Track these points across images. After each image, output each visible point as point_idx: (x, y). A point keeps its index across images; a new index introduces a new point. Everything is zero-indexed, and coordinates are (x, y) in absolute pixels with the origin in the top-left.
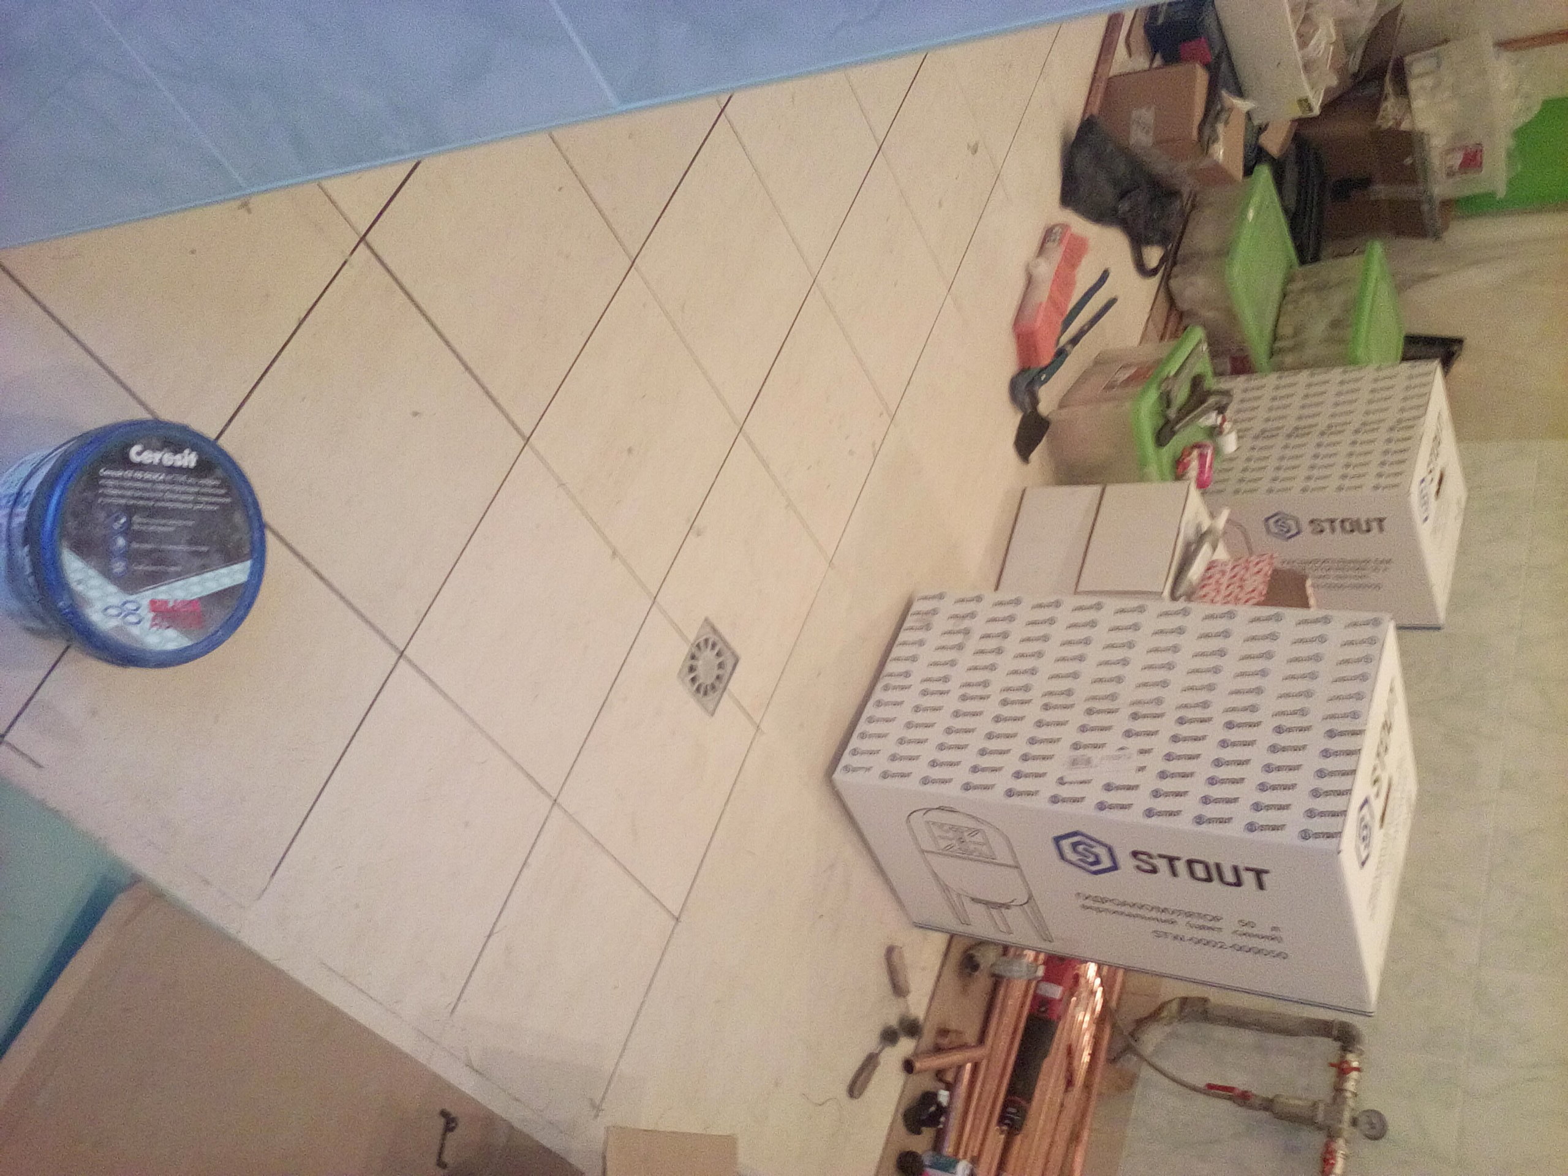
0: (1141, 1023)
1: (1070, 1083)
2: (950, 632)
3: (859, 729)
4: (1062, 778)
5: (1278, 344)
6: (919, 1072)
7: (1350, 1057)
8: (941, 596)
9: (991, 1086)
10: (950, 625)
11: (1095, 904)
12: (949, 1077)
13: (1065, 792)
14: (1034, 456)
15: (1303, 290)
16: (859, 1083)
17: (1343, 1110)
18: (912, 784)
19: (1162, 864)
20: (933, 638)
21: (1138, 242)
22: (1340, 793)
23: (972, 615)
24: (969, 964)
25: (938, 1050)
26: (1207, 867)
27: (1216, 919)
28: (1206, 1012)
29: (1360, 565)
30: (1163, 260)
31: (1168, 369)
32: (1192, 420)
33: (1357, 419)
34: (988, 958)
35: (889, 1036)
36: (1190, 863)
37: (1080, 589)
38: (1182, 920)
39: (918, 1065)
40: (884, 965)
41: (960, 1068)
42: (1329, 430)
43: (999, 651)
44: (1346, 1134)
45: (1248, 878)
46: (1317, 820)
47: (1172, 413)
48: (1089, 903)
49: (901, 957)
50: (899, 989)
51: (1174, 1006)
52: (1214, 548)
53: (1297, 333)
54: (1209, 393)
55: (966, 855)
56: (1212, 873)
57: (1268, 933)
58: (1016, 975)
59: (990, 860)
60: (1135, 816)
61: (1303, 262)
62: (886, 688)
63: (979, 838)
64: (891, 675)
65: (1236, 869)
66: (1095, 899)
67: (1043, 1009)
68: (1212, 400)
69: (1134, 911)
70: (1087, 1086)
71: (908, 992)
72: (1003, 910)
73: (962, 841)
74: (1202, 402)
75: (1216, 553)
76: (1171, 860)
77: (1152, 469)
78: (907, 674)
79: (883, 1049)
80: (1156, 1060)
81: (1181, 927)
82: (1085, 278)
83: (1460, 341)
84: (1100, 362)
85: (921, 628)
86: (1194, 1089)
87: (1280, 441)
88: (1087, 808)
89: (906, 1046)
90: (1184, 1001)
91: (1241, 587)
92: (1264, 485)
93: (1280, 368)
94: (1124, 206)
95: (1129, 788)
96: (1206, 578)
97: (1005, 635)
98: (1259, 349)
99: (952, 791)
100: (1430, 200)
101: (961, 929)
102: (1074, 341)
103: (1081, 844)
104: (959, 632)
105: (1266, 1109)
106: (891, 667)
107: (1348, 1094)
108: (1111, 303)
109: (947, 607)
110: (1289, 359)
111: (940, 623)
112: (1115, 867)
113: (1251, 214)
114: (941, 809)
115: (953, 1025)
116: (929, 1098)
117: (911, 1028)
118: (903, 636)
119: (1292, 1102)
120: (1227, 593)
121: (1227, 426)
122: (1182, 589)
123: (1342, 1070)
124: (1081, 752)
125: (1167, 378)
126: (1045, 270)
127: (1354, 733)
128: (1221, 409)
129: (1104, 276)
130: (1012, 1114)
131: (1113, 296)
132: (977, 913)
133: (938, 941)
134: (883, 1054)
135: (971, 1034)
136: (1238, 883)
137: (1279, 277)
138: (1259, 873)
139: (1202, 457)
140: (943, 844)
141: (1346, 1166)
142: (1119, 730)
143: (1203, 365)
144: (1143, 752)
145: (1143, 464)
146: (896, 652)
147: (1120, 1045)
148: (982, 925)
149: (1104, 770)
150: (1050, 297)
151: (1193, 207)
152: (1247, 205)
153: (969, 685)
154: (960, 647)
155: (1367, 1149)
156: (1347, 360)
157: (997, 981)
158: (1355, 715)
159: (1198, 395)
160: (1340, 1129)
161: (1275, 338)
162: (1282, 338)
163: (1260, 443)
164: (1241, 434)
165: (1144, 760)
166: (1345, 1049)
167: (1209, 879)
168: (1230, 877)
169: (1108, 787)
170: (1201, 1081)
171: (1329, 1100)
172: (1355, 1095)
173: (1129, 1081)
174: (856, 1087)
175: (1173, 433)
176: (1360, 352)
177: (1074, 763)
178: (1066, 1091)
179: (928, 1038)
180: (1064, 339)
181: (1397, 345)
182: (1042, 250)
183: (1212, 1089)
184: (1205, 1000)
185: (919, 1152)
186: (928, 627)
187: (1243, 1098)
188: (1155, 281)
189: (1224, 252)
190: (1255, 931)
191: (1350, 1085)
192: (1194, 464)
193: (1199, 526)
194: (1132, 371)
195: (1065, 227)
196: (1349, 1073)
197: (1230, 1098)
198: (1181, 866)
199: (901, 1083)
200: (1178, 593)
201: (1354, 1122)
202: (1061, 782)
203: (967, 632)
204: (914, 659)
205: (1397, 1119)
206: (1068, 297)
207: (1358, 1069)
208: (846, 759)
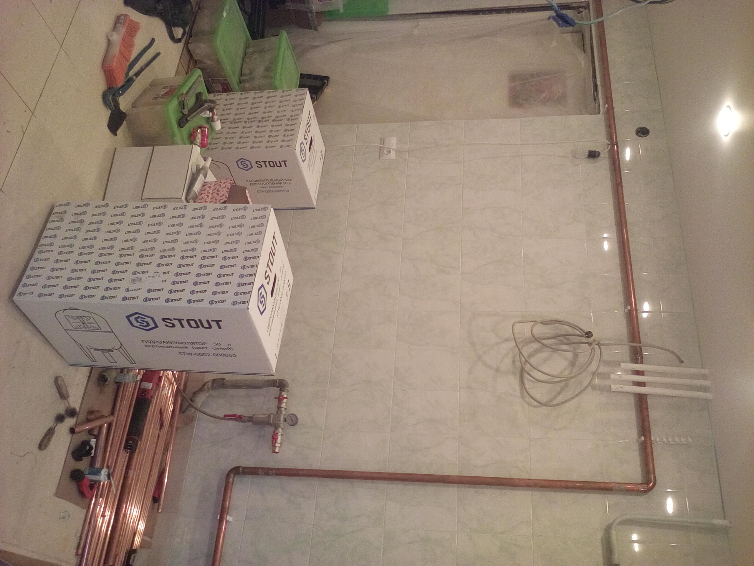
0: (195, 394)
1: (162, 425)
2: (73, 222)
3: (27, 274)
4: (128, 289)
5: (243, 78)
6: (78, 433)
7: (283, 393)
8: (68, 204)
9: (119, 432)
10: (73, 219)
11: (152, 344)
12: (96, 432)
13: (129, 295)
14: (119, 132)
15: (253, 53)
16: (44, 442)
17: (280, 416)
18: (55, 298)
19: (176, 323)
20: (65, 225)
21: (170, 25)
22: (248, 284)
23: (84, 213)
24: (102, 379)
25: (88, 421)
26: (195, 321)
27: (204, 344)
28: (223, 384)
29: (279, 181)
30: (183, 35)
31: (182, 90)
32: (198, 113)
33: (274, 115)
34: (112, 376)
35: (60, 419)
36: (188, 321)
37: (143, 198)
38: (190, 346)
39: (77, 430)
40: (54, 387)
41: (101, 427)
42: (263, 120)
43: (98, 230)
44: (282, 426)
45: (214, 324)
46: (239, 296)
47: (186, 112)
48: (148, 344)
49: (63, 380)
50: (63, 396)
51: (210, 384)
52: (205, 177)
53: (251, 73)
54: (206, 101)
55: (87, 329)
56: (199, 324)
57: (227, 347)
58: (127, 381)
59: (99, 330)
60: (161, 302)
61: (254, 37)
62: (40, 252)
63: (92, 320)
64: (43, 245)
65: (208, 321)
66: (151, 342)
67: (143, 394)
68: (206, 105)
69: (169, 345)
70: (171, 425)
71: (68, 396)
72: (110, 352)
73: (83, 323)
74: (202, 105)
75: (206, 179)
76: (180, 320)
77: (178, 138)
78: (52, 244)
79: (56, 425)
80: (204, 409)
81: (190, 350)
82: (140, 42)
83: (327, 78)
84: (153, 85)
85: (58, 221)
86: (219, 418)
87: (241, 124)
88: (140, 301)
89: (70, 422)
90: (214, 381)
91: (218, 194)
92: (235, 145)
93: (243, 90)
94: (160, 7)
95: (159, 290)
96: (202, 190)
97: (101, 222)
98: (233, 81)
99: (75, 300)
100: (311, 12)
101: (93, 364)
102: (137, 74)
103: (139, 318)
104: (78, 222)
105: (250, 421)
106: (43, 241)
107: (283, 409)
108: (158, 54)
109: (71, 210)
110: (247, 85)
111: (68, 218)
112: (156, 326)
113: (225, 15)
114: (70, 309)
115: (96, 408)
116: (85, 443)
117: (72, 413)
118: (49, 225)
119: (260, 416)
120: (212, 197)
121: (216, 117)
122: (191, 195)
123: (280, 399)
124: (137, 275)
125: (182, 94)
126: (116, 38)
127: (255, 258)
128: (211, 110)
129: (153, 41)
130: (131, 444)
131: (158, 52)
132: (98, 355)
133: (85, 371)
134: (56, 428)
135: (106, 411)
136: (210, 327)
137: (242, 45)
138: (218, 322)
139: (202, 132)
140: (75, 325)
141: (282, 439)
142: (155, 264)
143: (202, 88)
144: (165, 273)
145: (173, 136)
146: (46, 233)
147: (186, 405)
148: (102, 361)
149: (147, 283)
150: (120, 51)
151: (199, 8)
152: (223, 10)
153: (83, 248)
154: (79, 229)
155: (292, 430)
156: (272, 87)
157: (119, 385)
158: (256, 250)
159: (200, 103)
160: (280, 424)
161: (241, 75)
162: (245, 75)
163: (233, 125)
164: (223, 121)
165: (165, 277)
166: (281, 390)
167: (198, 327)
168: (206, 325)
169: (149, 291)
170: (221, 414)
171: (275, 413)
172: (286, 409)
173: (192, 419)
174: (43, 445)
175: (187, 121)
176: (277, 83)
177: (134, 281)
178: (160, 429)
179: (82, 416)
180: (131, 73)
181: (297, 80)
182: (115, 28)
183: (227, 417)
184: (224, 379)
185: (82, 470)
186: (62, 220)
187: (239, 418)
188: (181, 45)
189: (213, 32)
190: (220, 347)
191: (284, 405)
192: (199, 136)
193: (197, 166)
194: (167, 90)
195: (125, 16)
196: (283, 400)
197: (235, 419)
198: (185, 323)
199: (69, 439)
200: (189, 198)
201: (285, 420)
202: (128, 290)
203: (82, 221)
204: (55, 236)
205: (302, 417)
206: (130, 52)
207: (286, 398)
208: (20, 289)
